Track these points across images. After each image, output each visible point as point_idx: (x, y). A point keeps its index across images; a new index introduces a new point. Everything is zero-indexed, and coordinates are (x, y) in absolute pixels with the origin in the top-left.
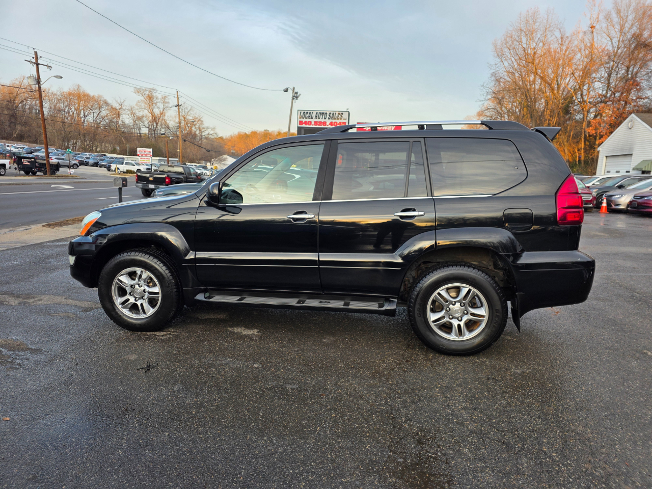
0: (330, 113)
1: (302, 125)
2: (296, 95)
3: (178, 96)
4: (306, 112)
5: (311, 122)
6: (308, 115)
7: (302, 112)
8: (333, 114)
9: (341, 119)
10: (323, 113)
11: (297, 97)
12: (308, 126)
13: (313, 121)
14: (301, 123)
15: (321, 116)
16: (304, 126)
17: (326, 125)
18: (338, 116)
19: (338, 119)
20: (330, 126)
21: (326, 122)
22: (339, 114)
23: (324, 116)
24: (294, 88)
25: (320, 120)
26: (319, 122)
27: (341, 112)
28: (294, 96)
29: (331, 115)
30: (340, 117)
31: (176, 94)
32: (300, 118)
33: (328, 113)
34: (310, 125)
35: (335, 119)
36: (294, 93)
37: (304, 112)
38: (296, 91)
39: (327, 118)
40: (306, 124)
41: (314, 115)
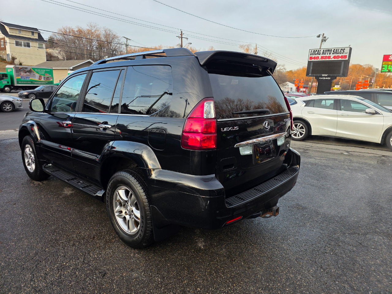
0: (335, 50)
1: (312, 59)
2: (324, 39)
3: (256, 47)
4: (315, 50)
5: (318, 57)
6: (316, 52)
7: (313, 50)
8: (337, 50)
9: (343, 53)
10: (329, 50)
11: (325, 41)
12: (316, 60)
13: (320, 56)
14: (311, 58)
15: (327, 52)
16: (313, 60)
17: (330, 58)
18: (341, 51)
19: (340, 53)
20: (333, 59)
21: (330, 56)
22: (341, 49)
23: (329, 52)
24: (324, 34)
25: (326, 55)
26: (325, 57)
27: (343, 48)
28: (322, 40)
29: (335, 51)
30: (342, 51)
31: (255, 46)
32: (311, 55)
33: (333, 50)
34: (318, 59)
35: (338, 54)
36: (323, 37)
37: (314, 51)
38: (325, 36)
39: (332, 53)
40: (315, 59)
41: (322, 52)
